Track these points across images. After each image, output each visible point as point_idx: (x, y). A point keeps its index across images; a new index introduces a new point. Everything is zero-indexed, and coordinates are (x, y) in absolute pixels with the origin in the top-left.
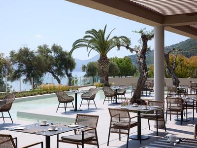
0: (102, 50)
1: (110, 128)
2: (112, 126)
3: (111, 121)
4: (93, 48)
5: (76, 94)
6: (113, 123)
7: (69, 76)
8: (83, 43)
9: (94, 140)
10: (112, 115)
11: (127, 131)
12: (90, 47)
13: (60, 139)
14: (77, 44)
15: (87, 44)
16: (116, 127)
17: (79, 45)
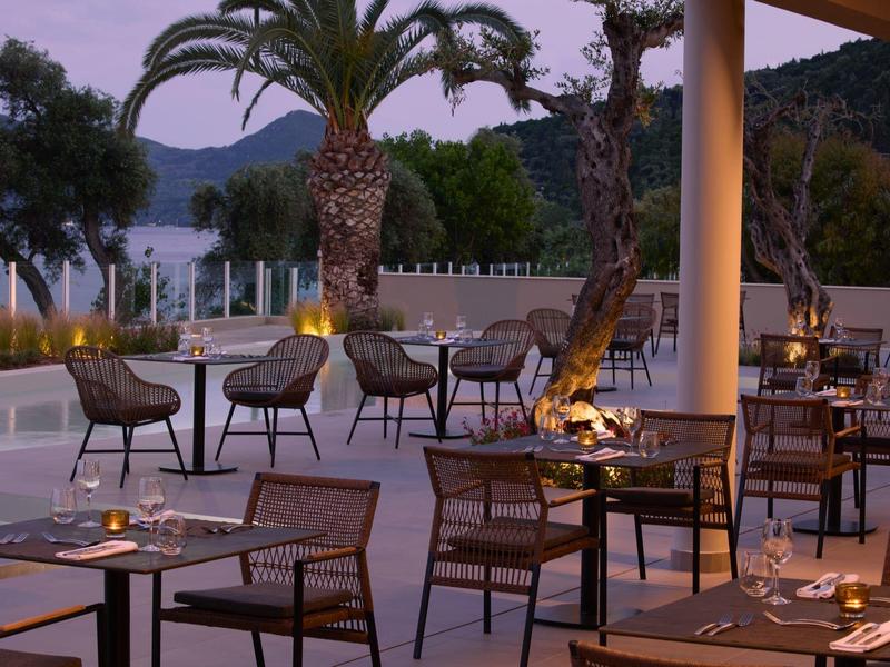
0: (339, 91)
1: (434, 557)
2: (443, 548)
3: (438, 520)
4: (277, 76)
5: (200, 371)
6: (447, 532)
7: (110, 253)
8: (215, 43)
9: (352, 614)
10: (446, 489)
11: (525, 578)
12: (258, 68)
13: (168, 603)
14: (175, 51)
15: (240, 48)
16: (465, 550)
17: (186, 56)
